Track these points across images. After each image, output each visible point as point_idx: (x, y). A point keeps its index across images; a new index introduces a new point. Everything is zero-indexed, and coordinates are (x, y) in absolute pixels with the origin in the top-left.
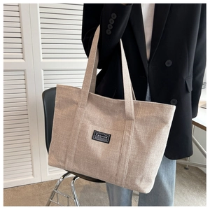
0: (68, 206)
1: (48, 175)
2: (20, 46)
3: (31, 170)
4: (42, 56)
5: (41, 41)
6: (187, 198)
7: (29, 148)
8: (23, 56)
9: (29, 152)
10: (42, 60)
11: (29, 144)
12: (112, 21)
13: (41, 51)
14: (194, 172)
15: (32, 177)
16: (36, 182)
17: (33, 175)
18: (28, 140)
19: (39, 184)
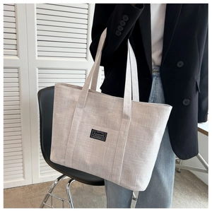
0: (63, 207)
1: (40, 176)
2: (14, 42)
3: (22, 172)
4: (37, 53)
5: (37, 38)
6: (179, 201)
7: (20, 149)
8: (18, 52)
9: (21, 153)
10: (37, 58)
11: (20, 145)
12: (123, 23)
13: (37, 49)
14: (186, 176)
15: (23, 179)
16: (27, 184)
17: (24, 177)
18: (20, 141)
19: (30, 187)
